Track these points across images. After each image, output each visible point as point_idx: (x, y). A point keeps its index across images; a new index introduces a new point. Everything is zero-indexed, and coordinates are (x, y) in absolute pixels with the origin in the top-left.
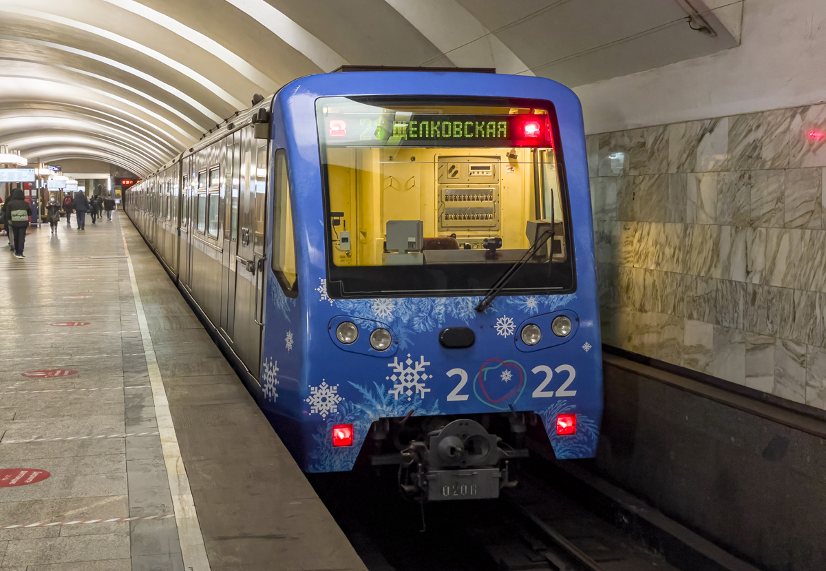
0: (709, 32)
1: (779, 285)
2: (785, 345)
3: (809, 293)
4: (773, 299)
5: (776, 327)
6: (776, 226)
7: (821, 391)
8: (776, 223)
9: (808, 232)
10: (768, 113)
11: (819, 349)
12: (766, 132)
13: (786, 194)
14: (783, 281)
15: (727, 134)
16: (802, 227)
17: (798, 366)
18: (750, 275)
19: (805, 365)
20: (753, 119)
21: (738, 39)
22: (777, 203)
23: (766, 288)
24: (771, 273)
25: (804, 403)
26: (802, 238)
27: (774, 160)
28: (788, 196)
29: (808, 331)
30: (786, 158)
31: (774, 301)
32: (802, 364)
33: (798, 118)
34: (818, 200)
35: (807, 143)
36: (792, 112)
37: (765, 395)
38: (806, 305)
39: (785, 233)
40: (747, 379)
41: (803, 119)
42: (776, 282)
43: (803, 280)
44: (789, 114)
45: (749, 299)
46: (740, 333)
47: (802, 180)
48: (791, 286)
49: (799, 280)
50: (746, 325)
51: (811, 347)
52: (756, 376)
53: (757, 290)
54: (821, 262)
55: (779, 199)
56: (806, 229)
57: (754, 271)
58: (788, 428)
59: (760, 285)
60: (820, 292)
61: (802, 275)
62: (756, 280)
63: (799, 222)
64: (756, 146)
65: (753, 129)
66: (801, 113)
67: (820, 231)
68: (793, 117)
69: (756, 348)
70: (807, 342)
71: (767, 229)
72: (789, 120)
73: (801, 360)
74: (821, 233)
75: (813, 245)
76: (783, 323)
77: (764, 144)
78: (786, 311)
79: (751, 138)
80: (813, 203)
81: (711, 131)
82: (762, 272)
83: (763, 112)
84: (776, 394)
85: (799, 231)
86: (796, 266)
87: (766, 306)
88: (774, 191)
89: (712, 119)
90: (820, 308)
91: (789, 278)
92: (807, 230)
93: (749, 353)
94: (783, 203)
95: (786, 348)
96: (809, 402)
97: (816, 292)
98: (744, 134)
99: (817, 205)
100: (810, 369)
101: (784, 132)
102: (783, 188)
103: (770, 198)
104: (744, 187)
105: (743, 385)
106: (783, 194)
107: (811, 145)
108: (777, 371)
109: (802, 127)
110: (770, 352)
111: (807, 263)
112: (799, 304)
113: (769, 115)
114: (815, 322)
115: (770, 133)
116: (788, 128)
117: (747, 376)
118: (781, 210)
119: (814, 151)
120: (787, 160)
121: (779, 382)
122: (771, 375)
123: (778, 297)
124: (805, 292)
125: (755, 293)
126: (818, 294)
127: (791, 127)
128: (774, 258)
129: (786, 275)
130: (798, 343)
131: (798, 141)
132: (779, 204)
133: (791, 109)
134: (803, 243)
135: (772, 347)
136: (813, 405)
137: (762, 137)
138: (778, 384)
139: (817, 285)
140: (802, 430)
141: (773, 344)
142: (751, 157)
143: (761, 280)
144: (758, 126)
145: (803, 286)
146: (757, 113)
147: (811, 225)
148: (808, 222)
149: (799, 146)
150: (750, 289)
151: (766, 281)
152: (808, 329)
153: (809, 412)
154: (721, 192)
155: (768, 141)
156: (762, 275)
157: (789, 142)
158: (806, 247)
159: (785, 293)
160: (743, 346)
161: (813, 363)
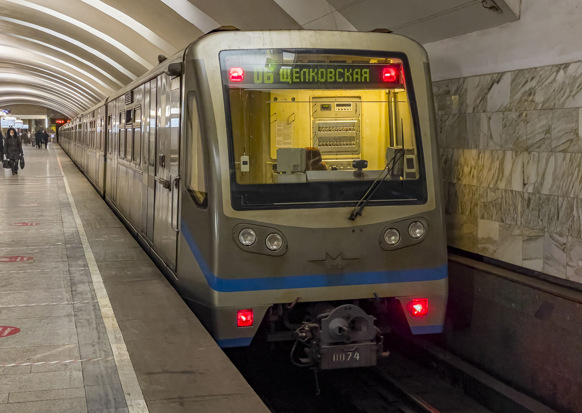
0: (497, 10)
1: (547, 193)
2: (551, 237)
3: (569, 199)
4: (542, 203)
5: (544, 224)
6: (546, 150)
7: (577, 269)
8: (545, 149)
9: (568, 155)
10: (540, 68)
11: (575, 239)
12: (538, 82)
13: (552, 127)
14: (550, 190)
15: (510, 84)
16: (564, 151)
17: (561, 252)
18: (526, 186)
19: (566, 251)
20: (529, 73)
21: (518, 15)
22: (546, 134)
23: (538, 196)
24: (542, 185)
25: (565, 278)
26: (564, 159)
27: (544, 103)
28: (554, 129)
29: (568, 226)
30: (553, 100)
31: (543, 205)
32: (563, 250)
33: (562, 72)
34: (576, 131)
35: (568, 90)
36: (557, 68)
37: (536, 273)
38: (566, 208)
39: (552, 155)
40: (524, 261)
41: (565, 73)
42: (545, 191)
43: (565, 189)
44: (555, 69)
45: (525, 203)
46: (519, 228)
47: (564, 117)
48: (556, 194)
49: (562, 189)
50: (522, 222)
51: (570, 238)
52: (530, 259)
53: (531, 198)
54: (578, 176)
55: (548, 131)
56: (567, 152)
57: (529, 183)
58: (554, 296)
59: (533, 194)
60: (577, 198)
61: (564, 185)
62: (530, 190)
63: (562, 148)
64: (531, 92)
65: (529, 81)
66: (563, 69)
67: (577, 154)
68: (558, 71)
69: (530, 239)
70: (567, 234)
71: (538, 152)
72: (555, 73)
73: (564, 247)
74: (578, 156)
75: (572, 164)
76: (550, 220)
77: (537, 91)
78: (552, 212)
79: (527, 87)
80: (573, 133)
81: (498, 82)
82: (535, 184)
83: (536, 68)
84: (545, 272)
85: (562, 154)
86: (560, 179)
87: (537, 208)
88: (544, 126)
89: (498, 73)
90: (577, 209)
91: (554, 188)
92: (568, 154)
93: (525, 243)
94: (550, 134)
95: (552, 239)
96: (568, 277)
97: (574, 198)
98: (522, 84)
99: (575, 135)
100: (569, 253)
101: (551, 83)
102: (551, 123)
103: (541, 130)
104: (522, 122)
105: (521, 266)
106: (550, 127)
107: (571, 92)
108: (545, 256)
109: (564, 78)
110: (540, 241)
111: (568, 177)
112: (561, 207)
113: (541, 70)
114: (573, 220)
115: (541, 83)
116: (555, 79)
117: (523, 260)
118: (548, 139)
119: (573, 97)
120: (553, 103)
121: (547, 263)
122: (540, 258)
123: (547, 201)
124: (566, 198)
125: (529, 199)
126: (576, 199)
127: (557, 79)
128: (544, 174)
129: (552, 186)
130: (561, 235)
131: (562, 89)
132: (548, 134)
133: (557, 66)
134: (565, 162)
135: (542, 238)
136: (571, 279)
137: (535, 86)
138: (546, 265)
139: (574, 193)
140: (564, 298)
141: (543, 236)
142: (527, 101)
143: (534, 190)
144: (532, 79)
145: (565, 194)
146: (532, 69)
147: (570, 150)
148: (569, 147)
149: (562, 92)
150: (526, 196)
151: (537, 190)
152: (568, 224)
153: (569, 285)
154: (505, 126)
155: (539, 88)
156: (535, 186)
157: (555, 89)
158: (567, 166)
159: (552, 199)
160: (521, 237)
161: (572, 249)
